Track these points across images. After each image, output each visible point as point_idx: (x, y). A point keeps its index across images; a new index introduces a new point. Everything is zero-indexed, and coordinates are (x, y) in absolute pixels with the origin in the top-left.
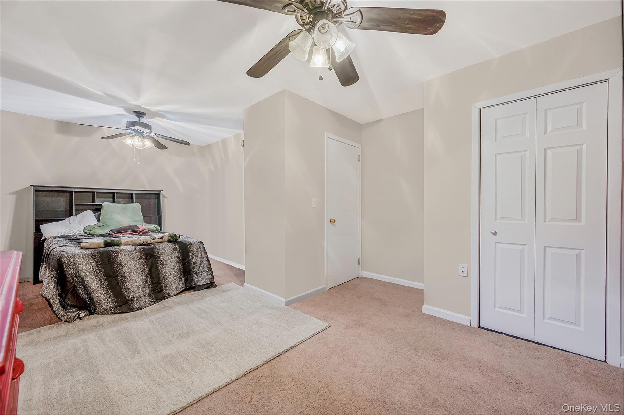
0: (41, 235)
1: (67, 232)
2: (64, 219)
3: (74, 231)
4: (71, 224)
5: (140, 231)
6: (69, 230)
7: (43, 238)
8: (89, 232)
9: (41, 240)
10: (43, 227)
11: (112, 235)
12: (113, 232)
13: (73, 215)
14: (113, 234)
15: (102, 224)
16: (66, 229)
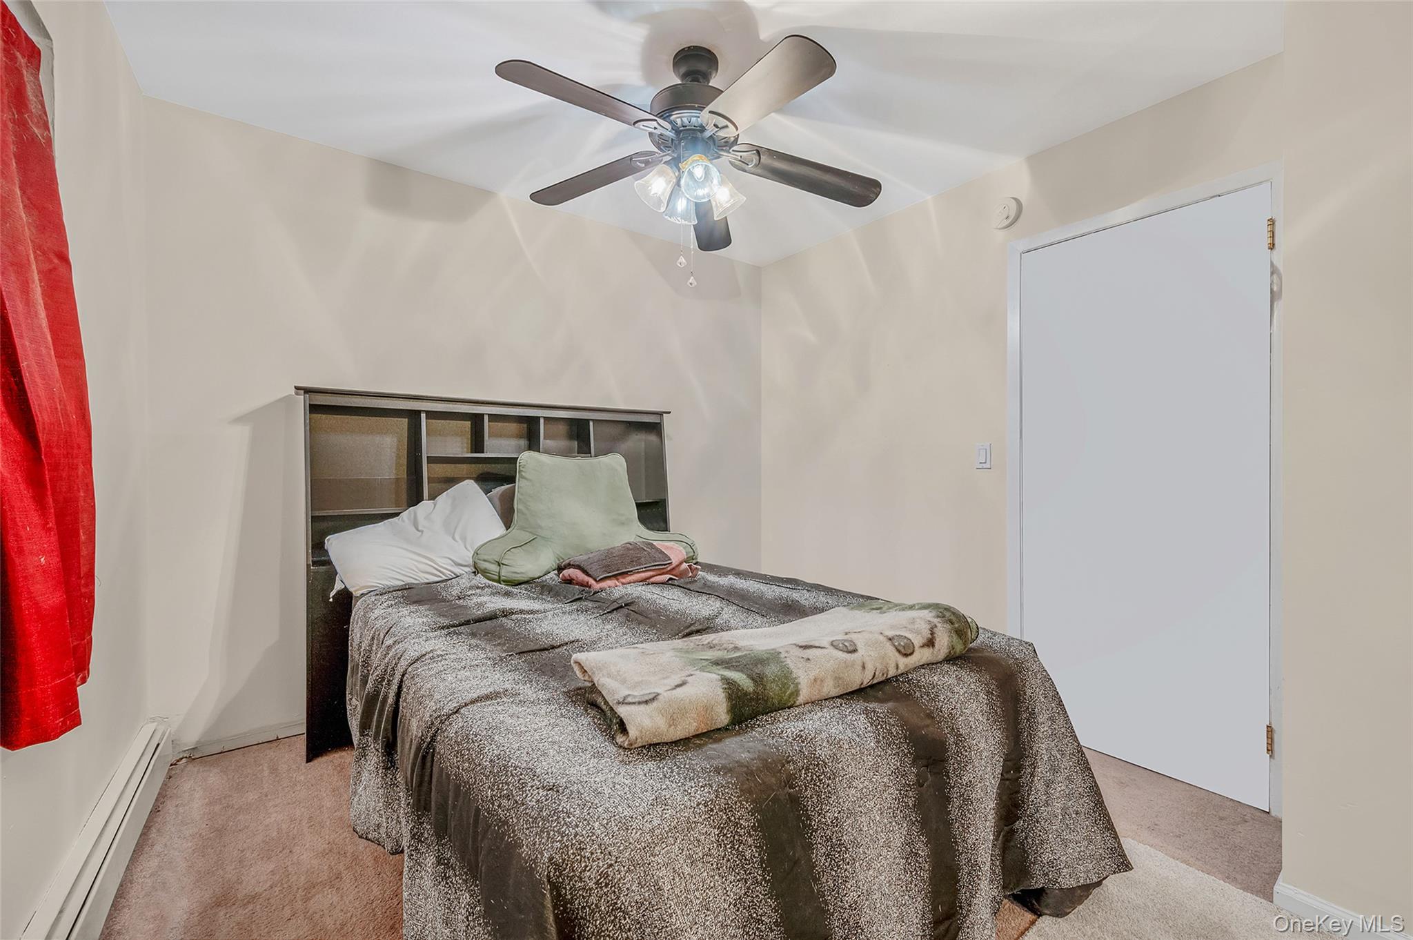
0: (331, 575)
1: (416, 563)
2: (397, 514)
3: (439, 560)
4: (422, 532)
5: (674, 566)
6: (419, 555)
7: (338, 586)
8: (494, 568)
9: (331, 596)
10: (335, 544)
11: (590, 587)
12: (588, 575)
13: (423, 500)
14: (591, 581)
15: (527, 536)
16: (411, 551)
